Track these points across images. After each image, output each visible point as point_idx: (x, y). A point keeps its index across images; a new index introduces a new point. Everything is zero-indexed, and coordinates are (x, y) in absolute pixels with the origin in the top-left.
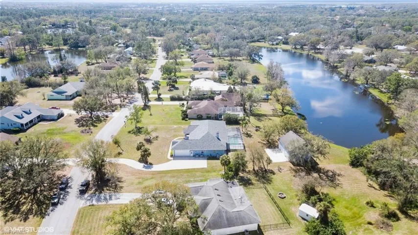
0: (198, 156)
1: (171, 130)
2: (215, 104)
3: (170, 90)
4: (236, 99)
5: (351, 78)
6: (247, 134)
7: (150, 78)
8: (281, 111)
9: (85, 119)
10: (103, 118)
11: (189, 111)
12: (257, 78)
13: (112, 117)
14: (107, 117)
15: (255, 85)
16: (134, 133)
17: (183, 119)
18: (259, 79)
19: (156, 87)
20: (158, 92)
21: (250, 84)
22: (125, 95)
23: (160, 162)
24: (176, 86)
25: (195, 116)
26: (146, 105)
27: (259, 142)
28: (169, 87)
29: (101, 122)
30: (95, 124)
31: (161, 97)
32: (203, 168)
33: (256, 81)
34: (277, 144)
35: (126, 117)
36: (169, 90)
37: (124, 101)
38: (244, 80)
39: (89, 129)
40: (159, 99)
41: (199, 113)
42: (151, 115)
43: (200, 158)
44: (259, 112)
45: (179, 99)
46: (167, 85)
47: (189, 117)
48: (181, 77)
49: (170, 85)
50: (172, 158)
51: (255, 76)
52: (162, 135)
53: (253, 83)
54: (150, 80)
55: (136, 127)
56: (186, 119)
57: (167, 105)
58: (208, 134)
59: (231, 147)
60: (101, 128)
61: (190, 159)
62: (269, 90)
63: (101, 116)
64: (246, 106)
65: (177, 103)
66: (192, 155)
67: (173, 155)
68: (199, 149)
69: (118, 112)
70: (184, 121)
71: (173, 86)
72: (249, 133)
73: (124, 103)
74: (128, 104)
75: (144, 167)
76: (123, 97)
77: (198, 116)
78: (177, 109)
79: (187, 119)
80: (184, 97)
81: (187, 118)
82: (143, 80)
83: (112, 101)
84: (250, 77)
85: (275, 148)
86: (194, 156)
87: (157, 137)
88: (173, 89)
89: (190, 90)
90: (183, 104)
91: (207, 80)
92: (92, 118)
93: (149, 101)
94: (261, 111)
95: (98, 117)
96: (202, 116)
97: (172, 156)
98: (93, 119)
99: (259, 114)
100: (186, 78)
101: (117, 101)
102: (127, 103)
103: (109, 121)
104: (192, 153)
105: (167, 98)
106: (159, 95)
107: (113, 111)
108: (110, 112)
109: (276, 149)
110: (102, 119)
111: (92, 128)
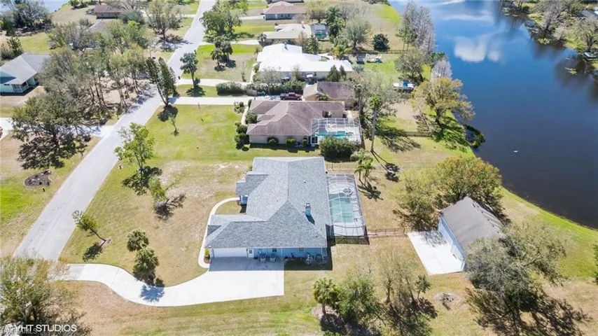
0: (264, 260)
1: (212, 177)
2: (304, 110)
3: (219, 69)
4: (345, 94)
5: (557, 35)
6: (369, 189)
7: (184, 39)
8: (434, 120)
9: (41, 145)
10: (79, 141)
11: (251, 128)
12: (384, 39)
13: (98, 139)
14: (88, 139)
15: (380, 56)
16: (136, 184)
17: (239, 146)
18: (387, 41)
19: (190, 65)
20: (193, 75)
21: (370, 53)
22: (130, 81)
23: (180, 279)
24: (231, 57)
25: (263, 140)
26: (170, 106)
27: (395, 212)
28: (216, 61)
29: (74, 153)
30: (60, 159)
31: (200, 84)
32: (275, 297)
33: (381, 45)
34: (432, 215)
35: (117, 150)
36: (216, 69)
37: (127, 97)
38: (359, 43)
39: (46, 173)
40: (196, 91)
41: (272, 135)
42: (176, 133)
43: (270, 265)
44: (391, 125)
45: (236, 92)
46: (213, 58)
47: (250, 141)
48: (242, 35)
49: (218, 58)
50: (208, 266)
51: (380, 36)
52: (192, 191)
53: (375, 49)
54: (184, 42)
55: (142, 170)
56: (246, 146)
57: (210, 107)
58: (287, 207)
59: (338, 232)
60: (71, 170)
61: (246, 269)
62: (409, 69)
63: (75, 135)
64: (364, 110)
65: (230, 101)
66: (252, 256)
67: (211, 256)
68: (267, 247)
69: (112, 124)
70: (241, 150)
71: (224, 59)
72: (373, 184)
73: (128, 101)
74: (134, 104)
75: (145, 293)
76: (127, 84)
77: (269, 139)
78: (230, 117)
79: (248, 146)
80: (243, 85)
81: (248, 143)
82: (171, 42)
83: (105, 96)
84: (370, 37)
85: (429, 230)
86: (255, 258)
87: (182, 197)
88: (224, 65)
89: (256, 69)
90: (242, 105)
91: (288, 46)
92: (57, 143)
93: (176, 95)
94: (394, 121)
95: (70, 138)
96: (277, 140)
97: (207, 258)
98: (58, 146)
99: (391, 130)
100: (251, 36)
101: (113, 97)
102: (133, 100)
103: (89, 151)
104: (251, 252)
105: (212, 88)
106: (197, 81)
107: (102, 123)
108: (96, 124)
109: (433, 233)
110: (78, 144)
111: (51, 169)
